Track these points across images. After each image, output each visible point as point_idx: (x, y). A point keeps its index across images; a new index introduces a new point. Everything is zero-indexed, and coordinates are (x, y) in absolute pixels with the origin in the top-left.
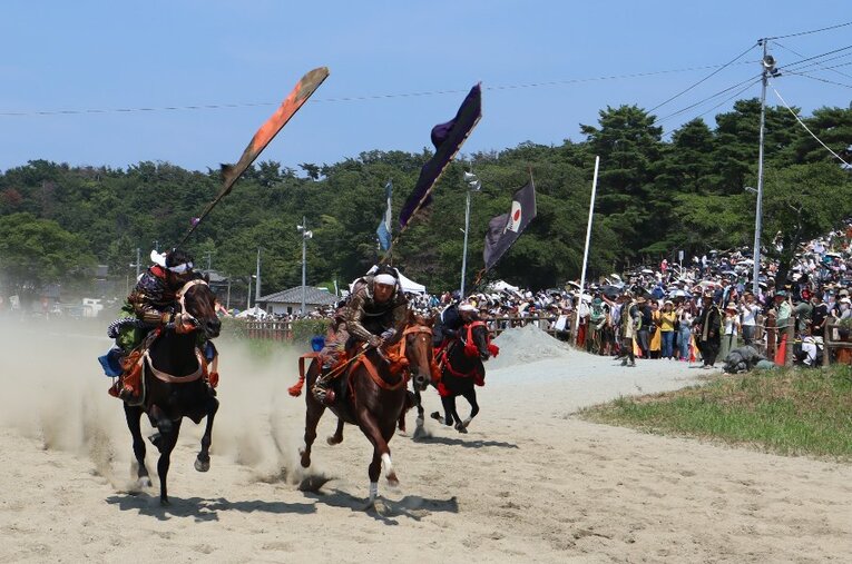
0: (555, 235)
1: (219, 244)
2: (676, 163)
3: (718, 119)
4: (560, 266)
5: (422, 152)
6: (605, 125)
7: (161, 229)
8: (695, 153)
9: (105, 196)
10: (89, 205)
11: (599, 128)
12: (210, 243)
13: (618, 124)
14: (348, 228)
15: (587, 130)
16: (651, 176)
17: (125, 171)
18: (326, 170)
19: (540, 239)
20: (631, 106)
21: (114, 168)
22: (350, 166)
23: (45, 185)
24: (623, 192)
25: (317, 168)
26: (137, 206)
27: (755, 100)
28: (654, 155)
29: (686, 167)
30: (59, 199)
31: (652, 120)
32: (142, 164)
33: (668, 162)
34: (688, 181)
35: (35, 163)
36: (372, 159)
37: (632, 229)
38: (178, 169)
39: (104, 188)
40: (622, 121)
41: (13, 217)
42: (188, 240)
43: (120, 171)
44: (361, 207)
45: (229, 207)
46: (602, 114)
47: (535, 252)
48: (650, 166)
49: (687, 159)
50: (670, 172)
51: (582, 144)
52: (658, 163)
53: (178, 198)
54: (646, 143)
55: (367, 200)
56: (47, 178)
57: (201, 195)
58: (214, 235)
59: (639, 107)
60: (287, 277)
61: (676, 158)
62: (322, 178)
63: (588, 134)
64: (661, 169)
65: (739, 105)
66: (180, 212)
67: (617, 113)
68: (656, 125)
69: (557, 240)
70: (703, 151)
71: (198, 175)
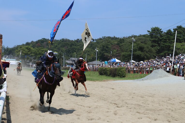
0: (144, 51)
1: (76, 53)
2: (166, 38)
3: (174, 29)
4: (145, 57)
5: (113, 37)
6: (152, 31)
7: (66, 50)
8: (169, 36)
9: (56, 45)
10: (53, 46)
11: (151, 31)
12: (75, 53)
14: (101, 50)
15: (148, 31)
16: (161, 40)
17: (59, 40)
18: (96, 40)
19: (141, 52)
20: (157, 27)
21: (57, 40)
22: (100, 39)
23: (45, 43)
24: (155, 43)
25: (94, 40)
26: (61, 46)
27: (181, 26)
28: (161, 36)
29: (168, 38)
30: (47, 45)
31: (161, 30)
32: (62, 39)
33: (164, 37)
34: (168, 41)
35: (43, 39)
36: (104, 38)
37: (158, 50)
38: (69, 40)
39: (55, 43)
40: (155, 30)
41: (39, 48)
42: (71, 52)
43: (58, 40)
44: (103, 46)
45: (78, 47)
46: (151, 28)
47: (141, 54)
48: (160, 38)
50: (165, 39)
51: (147, 34)
52: (162, 38)
53: (69, 45)
54: (160, 34)
55: (104, 45)
56: (45, 41)
57: (73, 44)
58: (76, 52)
59: (158, 27)
60: (90, 59)
61: (166, 37)
62: (95, 41)
63: (149, 32)
64: (163, 39)
65: (177, 27)
66: (69, 47)
67: (154, 28)
68: (162, 31)
69: (145, 52)
70: (171, 36)
71: (72, 41)
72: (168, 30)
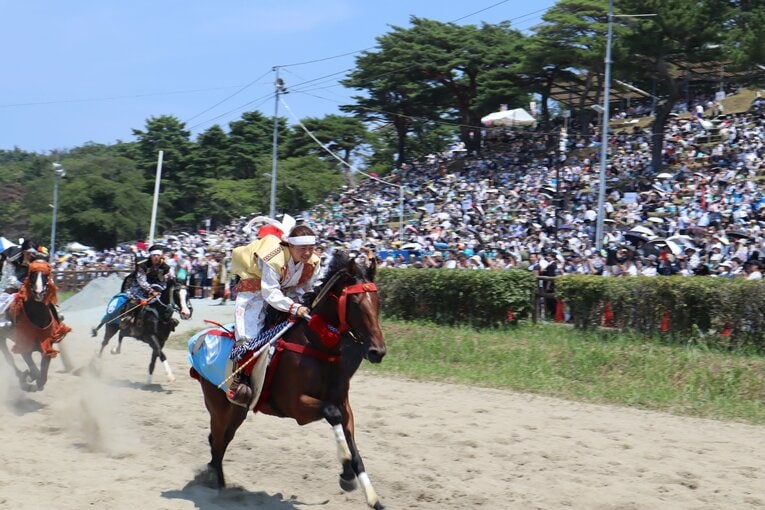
0: (116, 209)
2: (201, 156)
3: (231, 125)
4: (120, 231)
5: (13, 149)
6: (150, 129)
8: (215, 150)
11: (146, 131)
13: (159, 128)
15: (137, 133)
16: (182, 166)
19: (104, 212)
20: (168, 116)
27: (256, 112)
28: (185, 151)
29: (208, 159)
31: (182, 126)
33: (195, 155)
34: (209, 170)
37: (170, 204)
40: (162, 127)
46: (148, 122)
47: (101, 221)
48: (182, 159)
49: (208, 154)
50: (197, 163)
51: (133, 144)
52: (188, 157)
54: (179, 142)
59: (174, 117)
61: (201, 153)
63: (138, 136)
64: (190, 161)
65: (245, 115)
67: (159, 121)
68: (185, 129)
69: (117, 212)
70: (220, 148)
72: (213, 129)
